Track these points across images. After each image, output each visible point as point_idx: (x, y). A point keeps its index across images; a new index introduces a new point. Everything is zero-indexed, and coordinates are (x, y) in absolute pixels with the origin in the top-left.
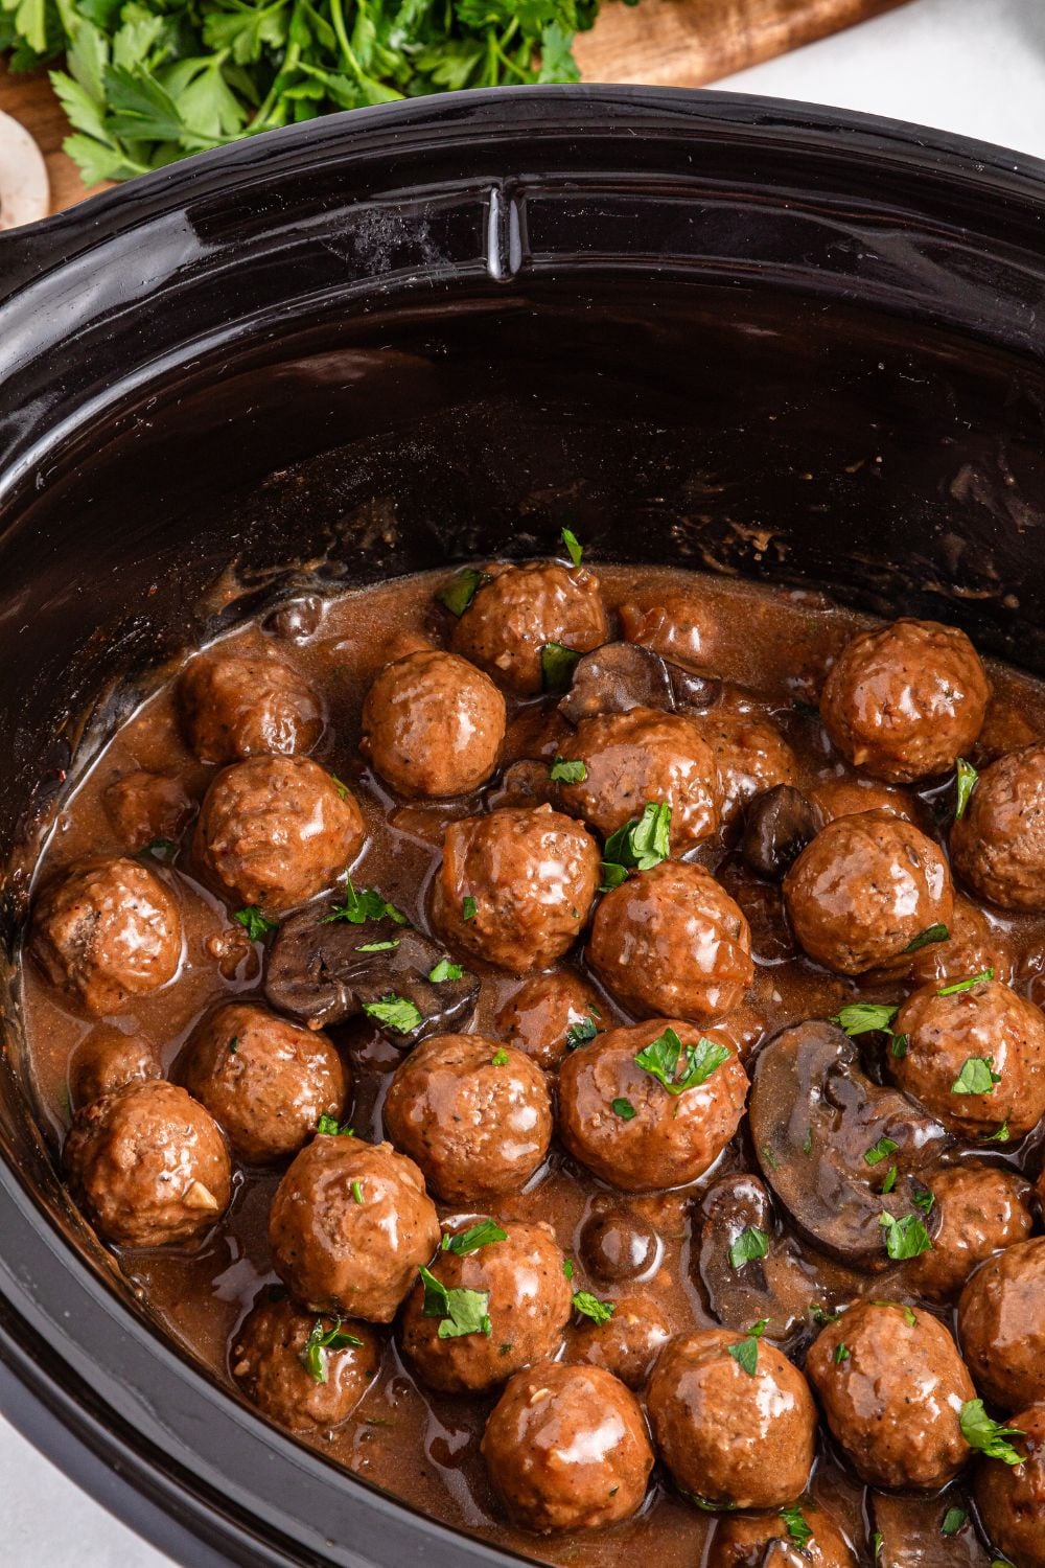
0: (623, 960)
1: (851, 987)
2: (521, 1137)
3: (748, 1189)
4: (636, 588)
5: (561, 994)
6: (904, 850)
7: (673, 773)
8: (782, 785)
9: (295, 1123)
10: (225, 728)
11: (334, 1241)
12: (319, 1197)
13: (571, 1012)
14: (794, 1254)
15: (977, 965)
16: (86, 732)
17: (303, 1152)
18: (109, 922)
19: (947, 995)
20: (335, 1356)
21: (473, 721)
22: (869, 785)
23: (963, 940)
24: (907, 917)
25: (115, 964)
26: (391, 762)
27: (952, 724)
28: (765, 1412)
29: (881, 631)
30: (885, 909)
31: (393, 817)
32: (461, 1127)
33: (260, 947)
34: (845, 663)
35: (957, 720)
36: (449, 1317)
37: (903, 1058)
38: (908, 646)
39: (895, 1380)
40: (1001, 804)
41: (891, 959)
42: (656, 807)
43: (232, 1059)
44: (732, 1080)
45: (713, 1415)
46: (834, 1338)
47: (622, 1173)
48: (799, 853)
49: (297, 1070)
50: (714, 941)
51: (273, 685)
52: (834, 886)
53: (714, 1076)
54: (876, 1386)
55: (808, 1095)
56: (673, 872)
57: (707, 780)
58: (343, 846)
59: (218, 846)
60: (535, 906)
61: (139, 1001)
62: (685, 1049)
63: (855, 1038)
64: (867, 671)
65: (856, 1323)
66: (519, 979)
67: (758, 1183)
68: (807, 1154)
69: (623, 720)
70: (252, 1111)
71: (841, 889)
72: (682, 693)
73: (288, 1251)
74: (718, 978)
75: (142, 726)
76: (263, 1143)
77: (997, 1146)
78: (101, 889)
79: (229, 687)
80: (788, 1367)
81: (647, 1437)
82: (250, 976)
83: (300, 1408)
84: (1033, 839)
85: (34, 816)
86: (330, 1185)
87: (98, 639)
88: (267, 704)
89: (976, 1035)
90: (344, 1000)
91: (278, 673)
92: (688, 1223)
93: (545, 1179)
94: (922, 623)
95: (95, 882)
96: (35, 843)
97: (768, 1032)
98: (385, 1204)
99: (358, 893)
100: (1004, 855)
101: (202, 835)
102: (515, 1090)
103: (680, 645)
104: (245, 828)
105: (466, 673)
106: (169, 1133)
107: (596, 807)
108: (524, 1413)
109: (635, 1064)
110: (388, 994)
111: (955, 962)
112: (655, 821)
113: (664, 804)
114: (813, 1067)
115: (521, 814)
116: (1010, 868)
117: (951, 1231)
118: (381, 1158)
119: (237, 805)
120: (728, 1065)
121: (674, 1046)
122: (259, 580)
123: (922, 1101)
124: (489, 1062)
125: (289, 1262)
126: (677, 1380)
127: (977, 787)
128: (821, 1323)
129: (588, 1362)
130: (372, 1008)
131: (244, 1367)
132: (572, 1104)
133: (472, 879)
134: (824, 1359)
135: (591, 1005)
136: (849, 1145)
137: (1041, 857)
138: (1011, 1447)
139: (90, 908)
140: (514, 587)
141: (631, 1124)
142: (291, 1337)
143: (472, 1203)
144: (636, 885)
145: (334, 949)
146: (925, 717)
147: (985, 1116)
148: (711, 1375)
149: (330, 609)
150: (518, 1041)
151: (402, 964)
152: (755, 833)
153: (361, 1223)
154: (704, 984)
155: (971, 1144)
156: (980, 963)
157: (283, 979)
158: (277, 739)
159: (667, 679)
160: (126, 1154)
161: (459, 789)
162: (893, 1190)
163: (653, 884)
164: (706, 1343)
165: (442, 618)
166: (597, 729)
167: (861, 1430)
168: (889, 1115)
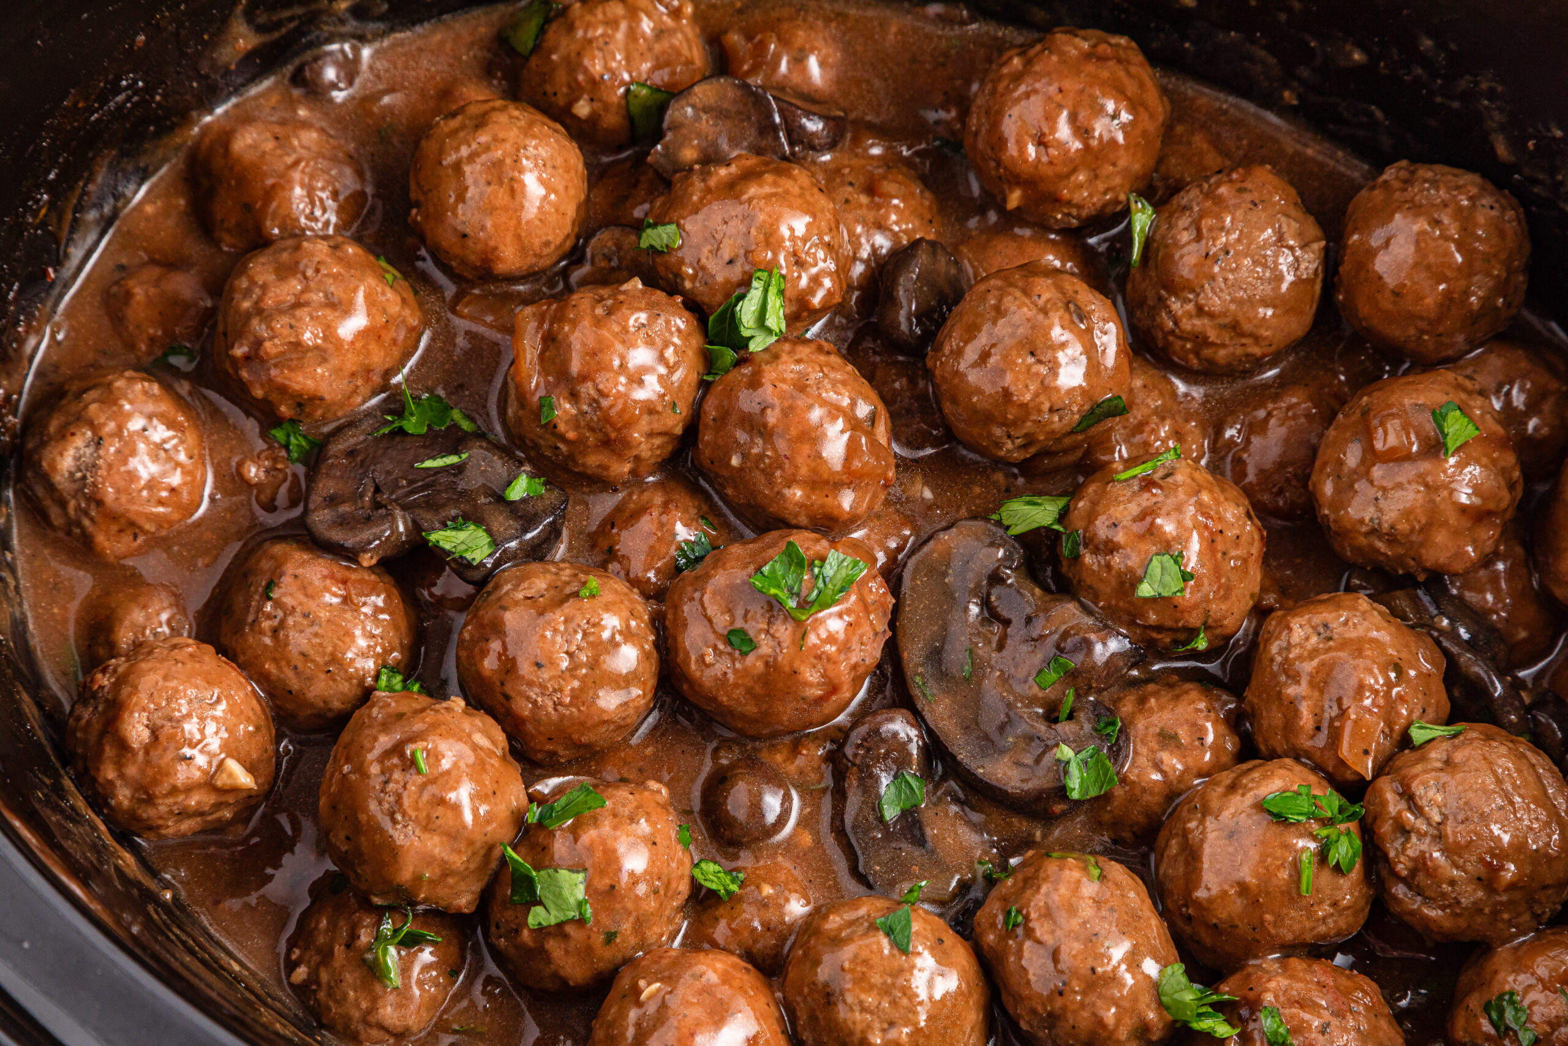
0: (735, 461)
1: (1015, 477)
2: (622, 682)
3: (900, 727)
4: (740, 12)
5: (665, 506)
6: (1067, 308)
7: (785, 231)
8: (921, 239)
9: (349, 678)
10: (247, 207)
11: (394, 822)
12: (375, 769)
13: (679, 527)
14: (956, 800)
15: (1164, 441)
16: (75, 220)
17: (357, 714)
18: (112, 450)
19: (1126, 480)
20: (408, 955)
21: (541, 181)
22: (1027, 232)
23: (1145, 411)
24: (1074, 389)
25: (124, 499)
26: (447, 239)
27: (1122, 152)
28: (923, 995)
29: (1032, 45)
30: (1047, 381)
31: (456, 304)
32: (545, 675)
33: (300, 469)
34: (989, 86)
35: (1127, 147)
36: (540, 903)
37: (1076, 558)
38: (1062, 62)
39: (1077, 946)
40: (1184, 246)
41: (1059, 440)
42: (766, 274)
43: (268, 607)
44: (871, 598)
45: (861, 1002)
46: (1005, 899)
47: (743, 717)
48: (945, 320)
49: (348, 615)
50: (842, 432)
51: (302, 151)
52: (985, 356)
53: (849, 595)
54: (1055, 955)
55: (966, 610)
56: (791, 352)
57: (827, 238)
58: (394, 341)
59: (239, 351)
60: (626, 402)
61: (158, 542)
62: (811, 565)
63: (1019, 538)
64: (1016, 94)
65: (1031, 881)
66: (615, 491)
67: (911, 718)
68: (967, 680)
69: (723, 172)
70: (296, 668)
71: (992, 360)
72: (796, 135)
73: (342, 835)
74: (850, 477)
75: (149, 209)
76: (312, 705)
77: (1195, 655)
78: (101, 409)
79: (249, 156)
80: (951, 938)
81: (784, 1032)
82: (293, 503)
83: (370, 1019)
84: (1223, 286)
85: (17, 323)
86: (387, 754)
87: (76, 104)
88: (296, 175)
89: (1161, 526)
90: (401, 528)
91: (310, 137)
92: (827, 770)
93: (656, 728)
94: (1082, 32)
95: (94, 401)
96: (20, 358)
97: (918, 536)
98: (454, 772)
99: (417, 399)
100: (1190, 307)
101: (222, 337)
102: (610, 626)
103: (796, 79)
104: (270, 328)
105: (531, 124)
106: (190, 702)
107: (693, 278)
108: (633, 1014)
109: (752, 586)
110: (454, 519)
111: (1138, 439)
112: (766, 291)
113: (775, 271)
114: (970, 575)
115: (605, 292)
116: (1197, 322)
117: (1143, 761)
118: (448, 717)
119: (260, 299)
120: (864, 581)
121: (797, 562)
122: (279, 24)
123: (1101, 608)
124: (576, 595)
125: (344, 848)
126: (817, 962)
127: (1155, 226)
128: (990, 881)
129: (715, 945)
130: (434, 537)
131: (301, 973)
132: (680, 639)
133: (547, 374)
134: (993, 925)
135: (703, 517)
136: (1016, 667)
137: (1233, 307)
138: (1222, 1017)
139: (89, 434)
140: (588, 18)
141: (750, 659)
142: (354, 936)
143: (569, 762)
144: (747, 370)
145: (389, 467)
146: (1087, 147)
147: (1177, 621)
148: (856, 956)
149: (372, 56)
150: (614, 566)
151: (472, 481)
152: (892, 301)
153: (426, 796)
154: (836, 485)
155: (1164, 655)
156: (1168, 438)
157: (327, 507)
158: (311, 217)
159: (777, 119)
160: (137, 730)
161: (531, 266)
162: (1070, 717)
163: (766, 368)
164: (849, 916)
165: (508, 61)
166: (692, 184)
167: (1040, 1008)
168: (1063, 628)
